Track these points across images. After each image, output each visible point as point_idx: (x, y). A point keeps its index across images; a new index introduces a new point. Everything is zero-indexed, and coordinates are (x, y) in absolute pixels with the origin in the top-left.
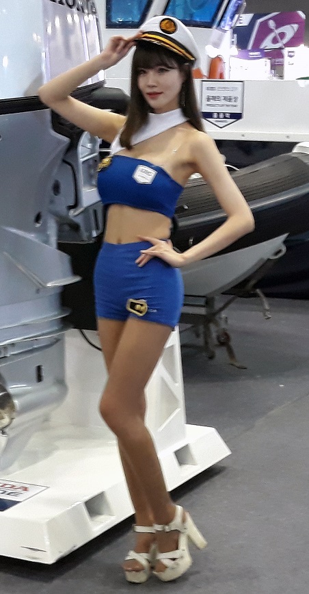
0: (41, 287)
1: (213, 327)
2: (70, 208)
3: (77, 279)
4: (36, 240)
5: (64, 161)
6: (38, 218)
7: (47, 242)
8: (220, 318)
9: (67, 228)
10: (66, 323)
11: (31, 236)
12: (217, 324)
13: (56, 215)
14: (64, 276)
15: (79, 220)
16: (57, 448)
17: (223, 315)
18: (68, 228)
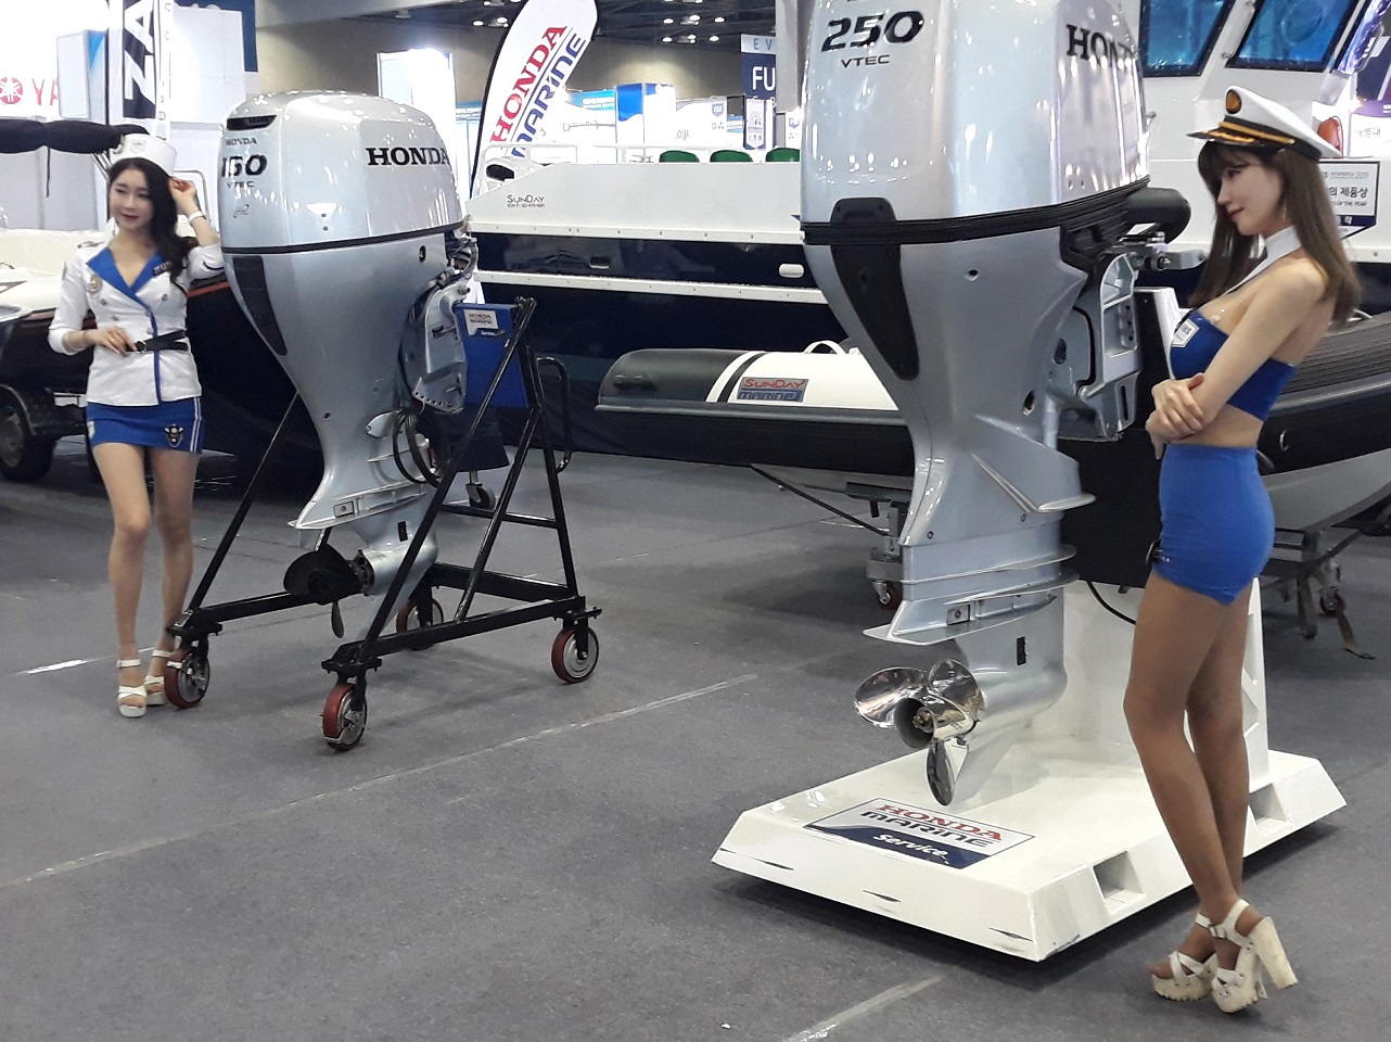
0: (1028, 511)
1: (1314, 584)
2: (1081, 384)
3: (1090, 499)
4: (1024, 436)
5: (1075, 308)
6: (1028, 402)
7: (1041, 439)
8: (1327, 569)
9: (1074, 416)
10: (1067, 571)
11: (1016, 429)
12: (1321, 578)
13: (1057, 394)
14: (1067, 494)
15: (1096, 404)
16: (1046, 774)
17: (1333, 564)
18: (1077, 416)
